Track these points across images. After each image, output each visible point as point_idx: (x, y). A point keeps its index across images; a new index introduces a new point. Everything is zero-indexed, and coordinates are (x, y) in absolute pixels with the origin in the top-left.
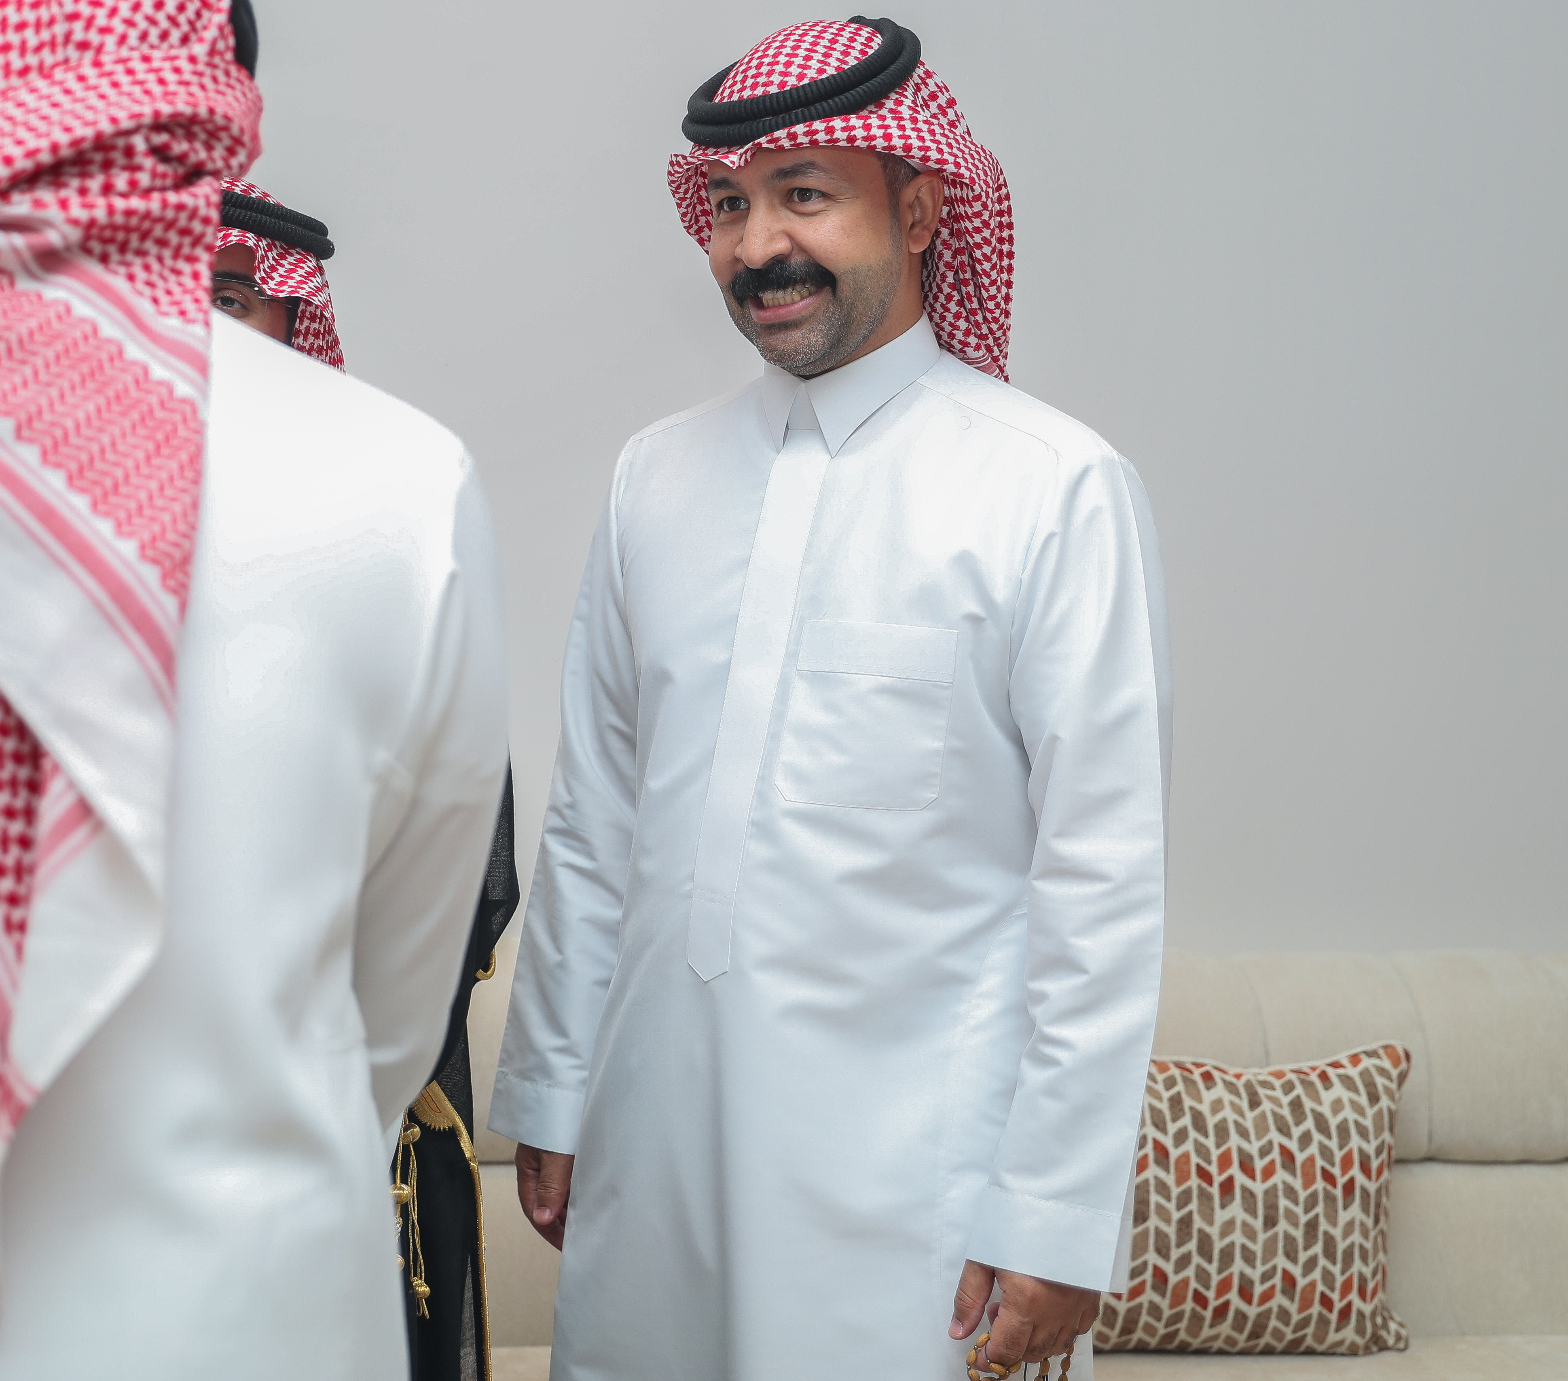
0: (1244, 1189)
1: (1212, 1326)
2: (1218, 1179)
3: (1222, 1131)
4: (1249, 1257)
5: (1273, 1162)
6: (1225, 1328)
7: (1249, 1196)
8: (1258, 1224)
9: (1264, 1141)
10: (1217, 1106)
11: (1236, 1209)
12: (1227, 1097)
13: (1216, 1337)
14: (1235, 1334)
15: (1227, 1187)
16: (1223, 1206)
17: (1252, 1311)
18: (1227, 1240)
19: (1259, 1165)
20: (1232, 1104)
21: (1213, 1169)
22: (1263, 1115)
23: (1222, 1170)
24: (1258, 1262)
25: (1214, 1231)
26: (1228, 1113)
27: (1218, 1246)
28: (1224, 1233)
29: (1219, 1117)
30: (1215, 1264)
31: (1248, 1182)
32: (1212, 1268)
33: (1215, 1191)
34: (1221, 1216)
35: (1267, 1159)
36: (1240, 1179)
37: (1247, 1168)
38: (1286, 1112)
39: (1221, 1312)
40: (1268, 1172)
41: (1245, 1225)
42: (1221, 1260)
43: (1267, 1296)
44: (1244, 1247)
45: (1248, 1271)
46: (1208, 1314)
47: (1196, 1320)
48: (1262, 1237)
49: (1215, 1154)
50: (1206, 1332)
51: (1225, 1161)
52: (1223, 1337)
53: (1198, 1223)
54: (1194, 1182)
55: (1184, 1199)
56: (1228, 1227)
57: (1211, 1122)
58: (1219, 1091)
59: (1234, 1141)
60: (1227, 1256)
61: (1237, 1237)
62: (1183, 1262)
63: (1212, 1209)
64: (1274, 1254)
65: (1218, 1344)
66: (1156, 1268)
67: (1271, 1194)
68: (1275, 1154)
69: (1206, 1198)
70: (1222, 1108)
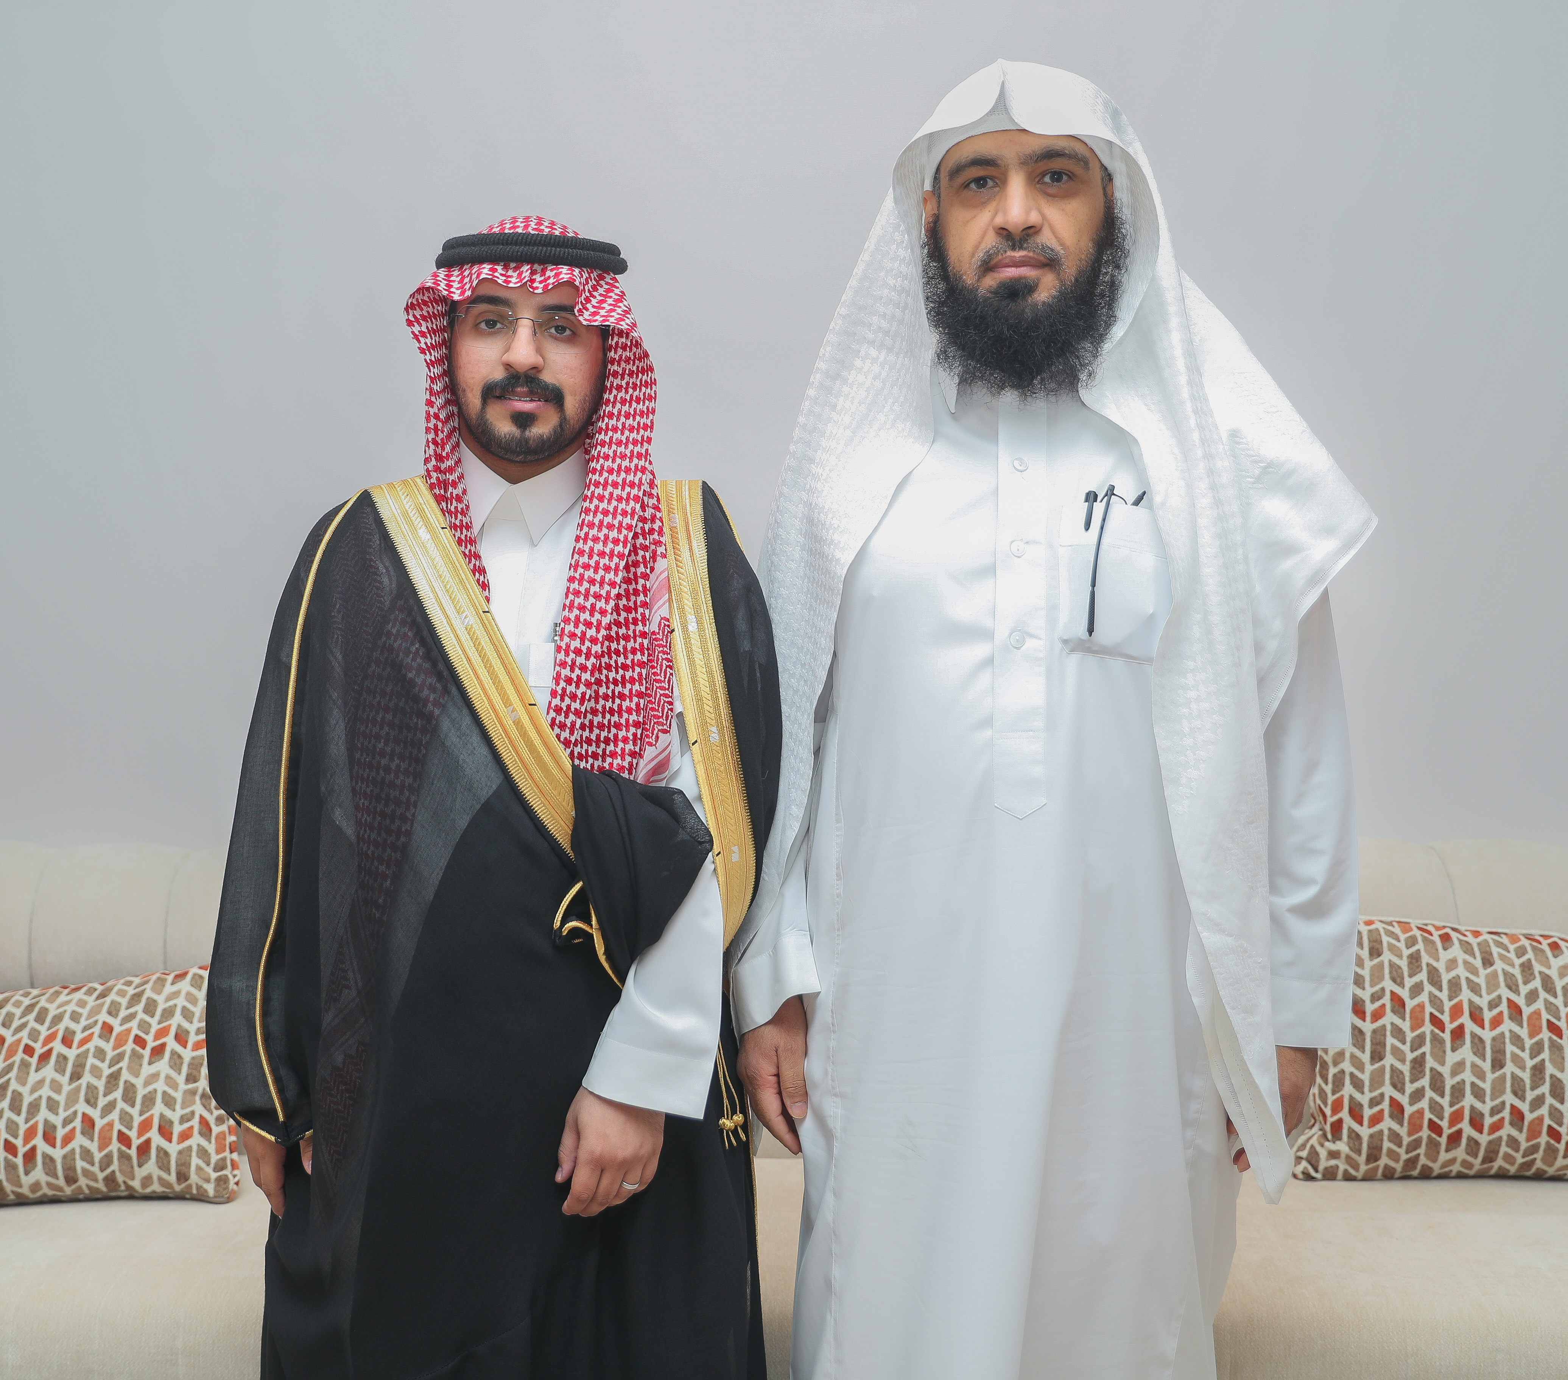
0: (1474, 1035)
1: (1447, 1150)
2: (1449, 1027)
3: (1455, 986)
4: (1478, 1094)
5: (1501, 1013)
6: (1460, 1153)
7: (1478, 1041)
8: (1487, 1066)
9: (1494, 995)
10: (1452, 964)
11: (1466, 1052)
12: (1461, 956)
13: (1453, 1161)
14: (1470, 1159)
15: (1458, 1033)
16: (1454, 1050)
17: (1484, 1139)
18: (1458, 1079)
19: (1488, 1015)
20: (1466, 962)
21: (1445, 1018)
22: (1495, 974)
23: (1453, 1019)
24: (1488, 1099)
25: (1445, 1071)
26: (1461, 971)
27: (1449, 1083)
28: (1454, 1073)
29: (1453, 974)
30: (1447, 1098)
31: (1478, 1030)
32: (1445, 1102)
33: (1447, 1036)
34: (1452, 1058)
35: (1496, 1011)
36: (1470, 1027)
37: (1477, 1018)
38: (1517, 972)
39: (1455, 1139)
40: (1496, 1022)
41: (1474, 1065)
42: (1452, 1095)
43: (1496, 1127)
44: (1473, 1084)
45: (1478, 1105)
46: (1443, 1140)
47: (1433, 1145)
48: (1490, 1076)
49: (1447, 1005)
50: (1444, 1156)
51: (1456, 1011)
52: (1459, 1161)
53: (1430, 1062)
54: (1428, 1028)
55: (1418, 1042)
56: (1459, 1067)
57: (1445, 978)
58: (1456, 951)
59: (1466, 995)
60: (1458, 1092)
61: (1468, 1076)
62: (1417, 1095)
63: (1444, 1052)
64: (1503, 1092)
65: (1456, 1168)
66: (1392, 1099)
67: (1499, 1041)
68: (1504, 1007)
69: (1437, 1041)
70: (1457, 967)
